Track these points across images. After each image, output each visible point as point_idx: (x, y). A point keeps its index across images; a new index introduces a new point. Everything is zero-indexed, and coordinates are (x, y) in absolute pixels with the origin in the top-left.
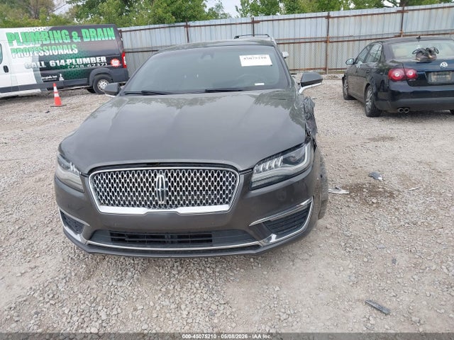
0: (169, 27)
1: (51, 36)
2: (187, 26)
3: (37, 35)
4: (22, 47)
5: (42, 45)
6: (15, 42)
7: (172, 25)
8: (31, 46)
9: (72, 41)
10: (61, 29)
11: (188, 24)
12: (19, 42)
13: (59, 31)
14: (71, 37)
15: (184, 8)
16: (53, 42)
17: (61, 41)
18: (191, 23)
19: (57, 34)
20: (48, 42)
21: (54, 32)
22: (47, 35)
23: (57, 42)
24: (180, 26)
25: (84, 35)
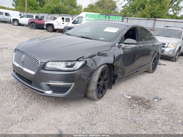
0: (147, 19)
1: (99, 17)
2: (155, 20)
3: (95, 15)
4: (89, 19)
5: (95, 19)
6: (87, 17)
7: (149, 19)
8: (92, 19)
9: (106, 19)
10: (103, 15)
11: (156, 19)
12: (89, 17)
13: (102, 15)
14: (106, 18)
15: (156, 13)
16: (99, 19)
17: (102, 19)
18: (157, 19)
19: (101, 16)
20: (98, 18)
21: (101, 15)
22: (98, 16)
23: (100, 19)
24: (152, 20)
25: (110, 17)
